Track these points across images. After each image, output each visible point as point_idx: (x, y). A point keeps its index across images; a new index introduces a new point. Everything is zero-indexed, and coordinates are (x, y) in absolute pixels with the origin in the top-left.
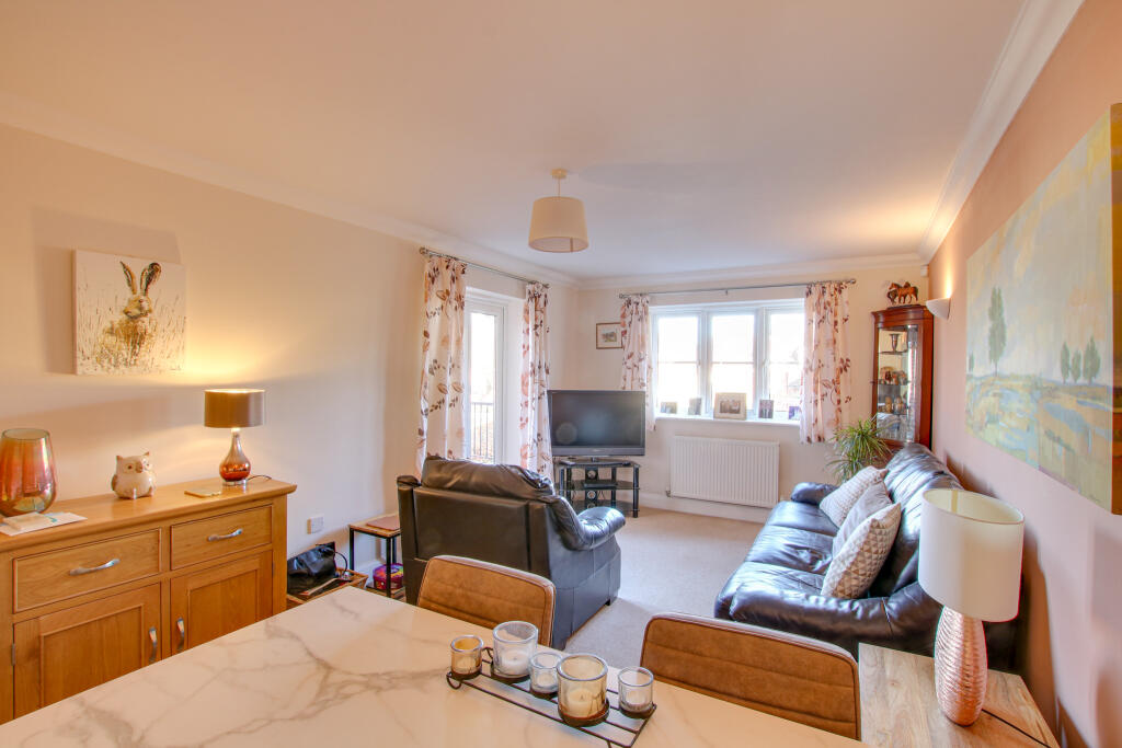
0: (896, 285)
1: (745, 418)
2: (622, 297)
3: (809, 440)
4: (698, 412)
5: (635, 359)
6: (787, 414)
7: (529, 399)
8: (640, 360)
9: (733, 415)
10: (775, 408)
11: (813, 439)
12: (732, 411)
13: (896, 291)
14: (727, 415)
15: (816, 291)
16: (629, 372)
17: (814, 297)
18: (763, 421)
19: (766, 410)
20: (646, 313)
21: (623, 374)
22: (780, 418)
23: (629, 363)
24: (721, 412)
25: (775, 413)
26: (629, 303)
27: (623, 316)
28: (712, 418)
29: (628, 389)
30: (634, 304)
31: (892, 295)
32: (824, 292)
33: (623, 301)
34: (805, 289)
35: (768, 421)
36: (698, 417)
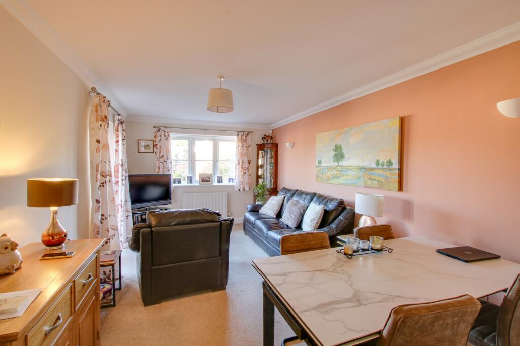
0: (265, 135)
1: (212, 184)
2: (155, 127)
3: (239, 190)
4: (191, 182)
5: (164, 158)
6: (228, 181)
7: (120, 180)
8: (167, 159)
9: (207, 183)
10: (223, 179)
11: (241, 189)
12: (207, 181)
13: (265, 137)
14: (205, 183)
15: (241, 134)
16: (161, 165)
17: (240, 136)
18: (219, 184)
19: (220, 180)
20: (169, 136)
21: (157, 165)
22: (225, 182)
23: (162, 160)
24: (202, 181)
25: (223, 181)
26: (159, 131)
27: (155, 137)
28: (198, 185)
29: (161, 173)
30: (162, 131)
31: (263, 138)
32: (243, 135)
33: (156, 130)
34: (237, 133)
35: (221, 184)
36: (191, 184)
